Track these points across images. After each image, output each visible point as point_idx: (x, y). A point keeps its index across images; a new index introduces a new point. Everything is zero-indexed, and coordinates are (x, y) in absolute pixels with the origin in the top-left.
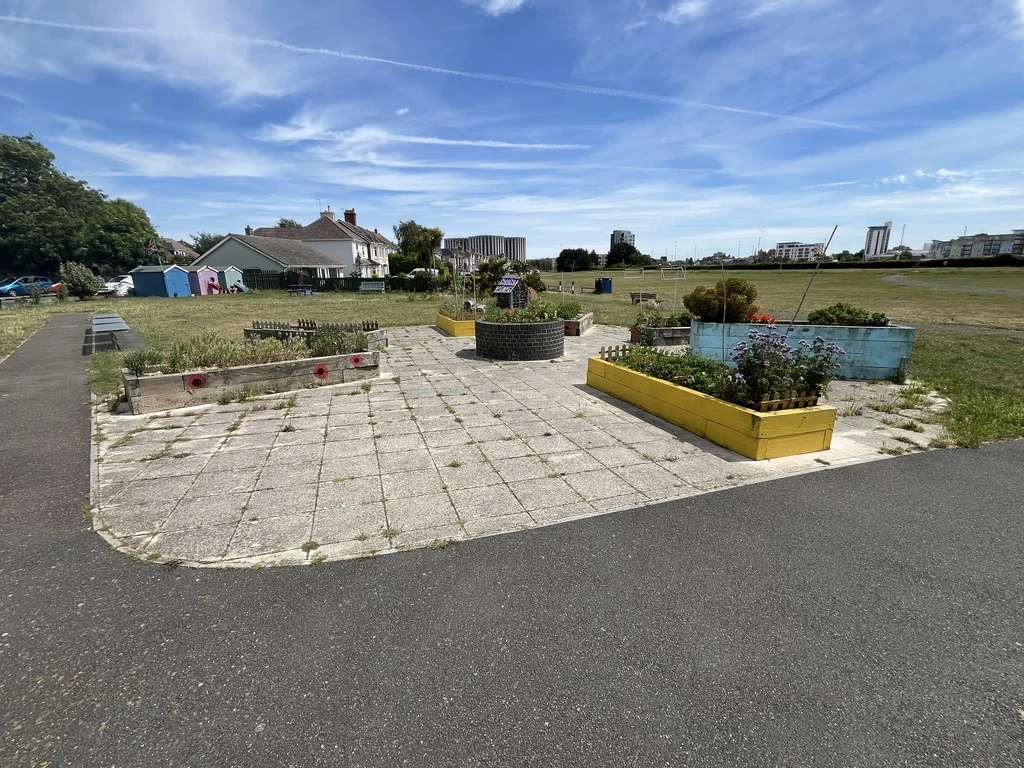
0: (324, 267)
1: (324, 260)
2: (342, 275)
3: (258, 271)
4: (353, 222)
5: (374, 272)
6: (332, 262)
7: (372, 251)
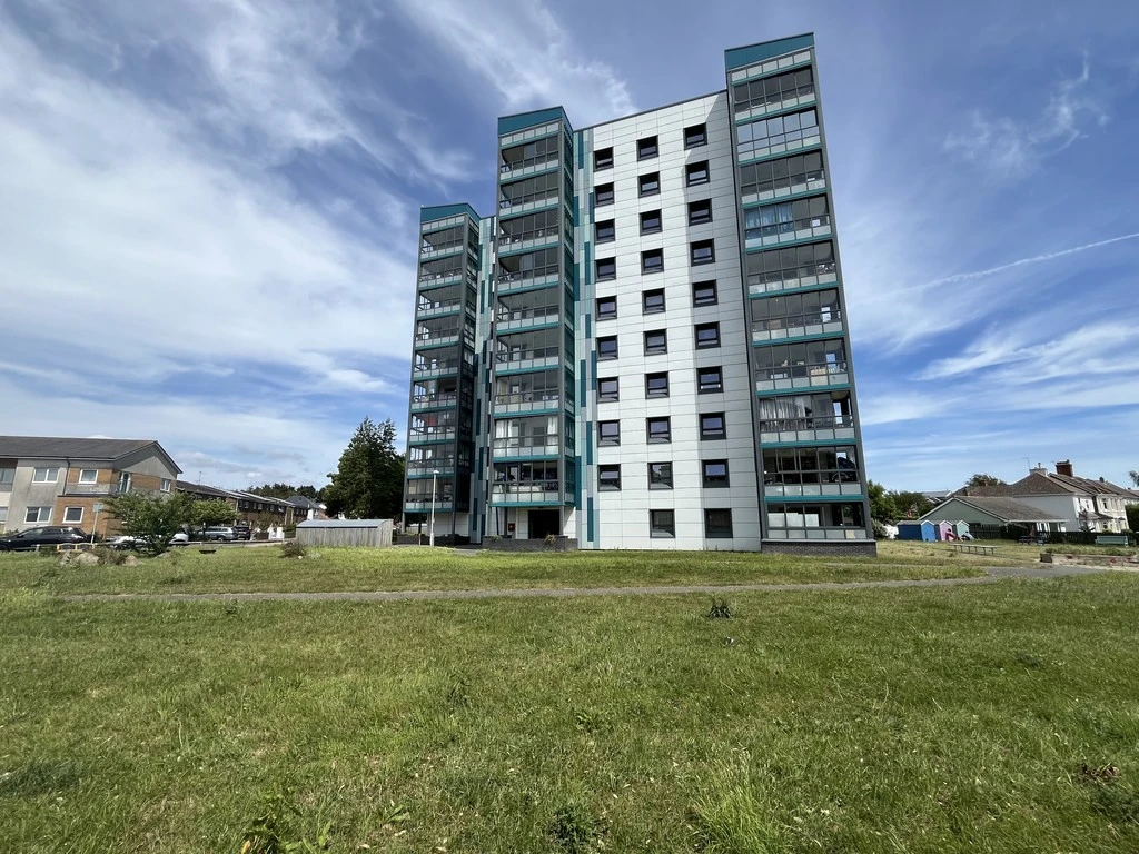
0: (1043, 521)
1: (1042, 515)
2: (1064, 530)
3: (979, 524)
4: (1070, 474)
5: (1106, 527)
6: (1051, 517)
7: (1100, 503)
